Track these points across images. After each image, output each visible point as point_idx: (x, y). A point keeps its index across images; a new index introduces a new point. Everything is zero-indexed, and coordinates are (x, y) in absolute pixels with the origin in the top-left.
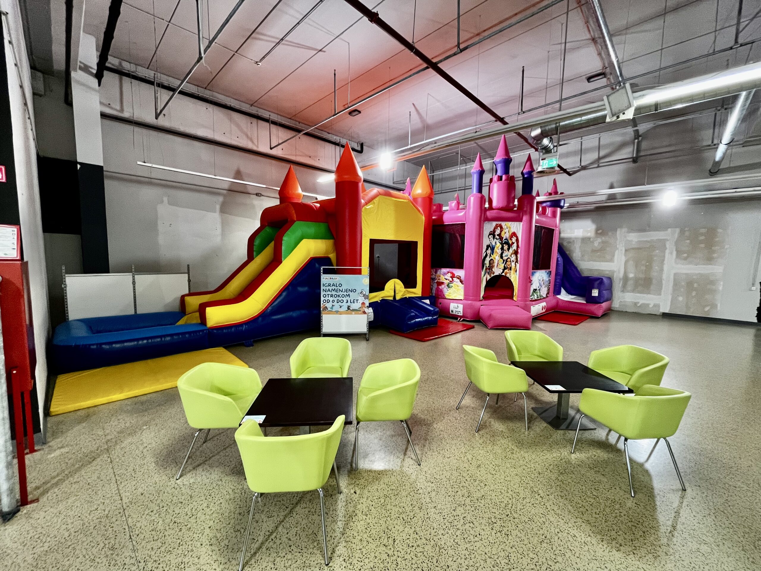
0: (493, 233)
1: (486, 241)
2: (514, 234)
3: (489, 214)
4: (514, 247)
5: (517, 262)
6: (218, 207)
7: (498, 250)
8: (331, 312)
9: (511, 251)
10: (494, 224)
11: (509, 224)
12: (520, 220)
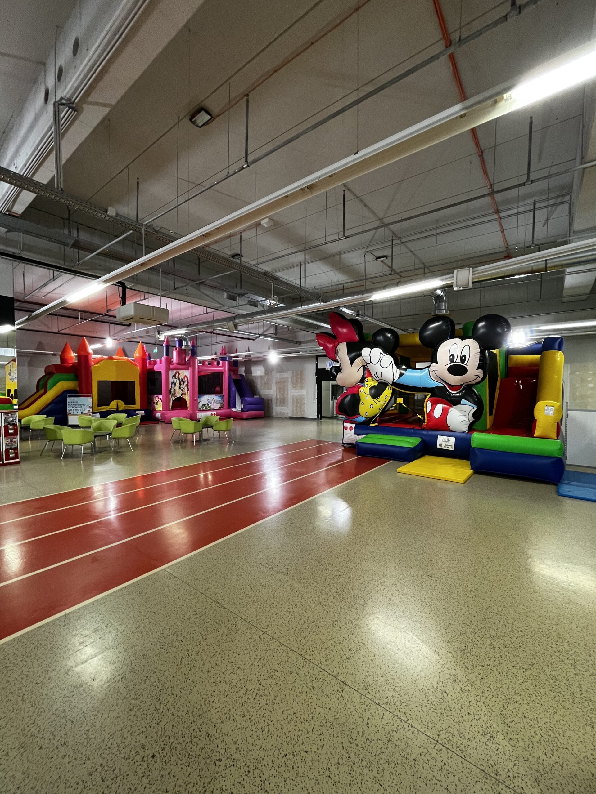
0: (174, 376)
1: (171, 380)
2: (186, 376)
3: (171, 366)
4: (186, 383)
5: (188, 390)
6: (26, 363)
7: (178, 384)
8: (73, 415)
9: (185, 385)
10: (175, 371)
11: (182, 371)
12: (188, 369)
